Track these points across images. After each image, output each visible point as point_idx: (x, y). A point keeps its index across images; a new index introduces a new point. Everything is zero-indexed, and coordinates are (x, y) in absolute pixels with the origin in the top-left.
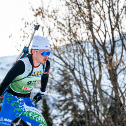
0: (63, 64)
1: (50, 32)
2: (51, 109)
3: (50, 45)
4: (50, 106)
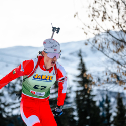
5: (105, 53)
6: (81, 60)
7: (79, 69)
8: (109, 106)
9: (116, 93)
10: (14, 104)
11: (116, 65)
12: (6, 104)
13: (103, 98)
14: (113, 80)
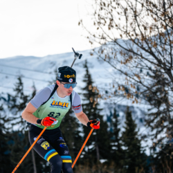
0: (155, 61)
1: (136, 16)
2: (138, 126)
3: (137, 35)
4: (137, 122)
5: (112, 64)
6: (87, 71)
7: (84, 81)
8: (117, 121)
9: (124, 106)
10: (15, 119)
11: (124, 76)
12: (6, 119)
13: (111, 112)
14: (121, 93)
